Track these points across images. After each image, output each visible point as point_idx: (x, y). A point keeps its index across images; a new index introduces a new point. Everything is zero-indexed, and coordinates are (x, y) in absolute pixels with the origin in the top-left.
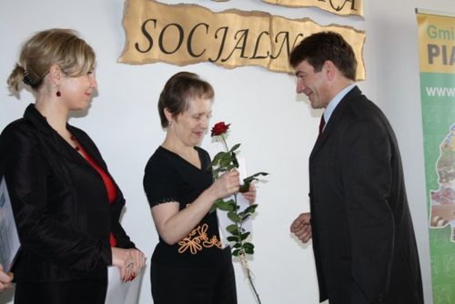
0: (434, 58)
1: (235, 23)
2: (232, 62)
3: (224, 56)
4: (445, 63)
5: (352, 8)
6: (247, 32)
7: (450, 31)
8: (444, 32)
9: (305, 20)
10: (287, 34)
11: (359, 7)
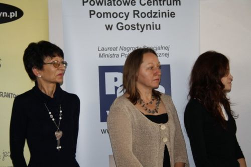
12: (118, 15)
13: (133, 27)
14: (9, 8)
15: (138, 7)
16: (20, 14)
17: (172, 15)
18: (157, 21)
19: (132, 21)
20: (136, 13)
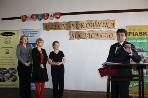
0: (130, 35)
1: (87, 33)
2: (87, 38)
3: (86, 37)
4: (133, 35)
5: (113, 27)
6: (89, 34)
7: (135, 29)
8: (133, 29)
9: (101, 31)
10: (97, 33)
11: (115, 26)
12: (27, 34)
13: (30, 36)
14: (13, 33)
15: (31, 33)
16: (14, 34)
17: (36, 34)
18: (34, 35)
19: (30, 35)
20: (30, 34)
